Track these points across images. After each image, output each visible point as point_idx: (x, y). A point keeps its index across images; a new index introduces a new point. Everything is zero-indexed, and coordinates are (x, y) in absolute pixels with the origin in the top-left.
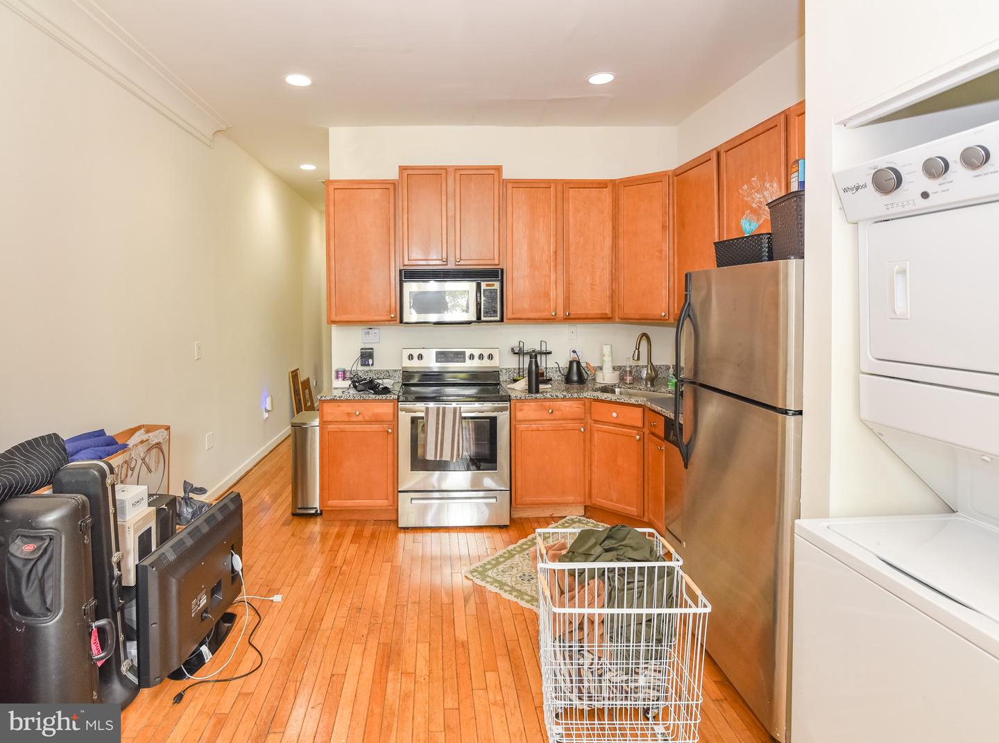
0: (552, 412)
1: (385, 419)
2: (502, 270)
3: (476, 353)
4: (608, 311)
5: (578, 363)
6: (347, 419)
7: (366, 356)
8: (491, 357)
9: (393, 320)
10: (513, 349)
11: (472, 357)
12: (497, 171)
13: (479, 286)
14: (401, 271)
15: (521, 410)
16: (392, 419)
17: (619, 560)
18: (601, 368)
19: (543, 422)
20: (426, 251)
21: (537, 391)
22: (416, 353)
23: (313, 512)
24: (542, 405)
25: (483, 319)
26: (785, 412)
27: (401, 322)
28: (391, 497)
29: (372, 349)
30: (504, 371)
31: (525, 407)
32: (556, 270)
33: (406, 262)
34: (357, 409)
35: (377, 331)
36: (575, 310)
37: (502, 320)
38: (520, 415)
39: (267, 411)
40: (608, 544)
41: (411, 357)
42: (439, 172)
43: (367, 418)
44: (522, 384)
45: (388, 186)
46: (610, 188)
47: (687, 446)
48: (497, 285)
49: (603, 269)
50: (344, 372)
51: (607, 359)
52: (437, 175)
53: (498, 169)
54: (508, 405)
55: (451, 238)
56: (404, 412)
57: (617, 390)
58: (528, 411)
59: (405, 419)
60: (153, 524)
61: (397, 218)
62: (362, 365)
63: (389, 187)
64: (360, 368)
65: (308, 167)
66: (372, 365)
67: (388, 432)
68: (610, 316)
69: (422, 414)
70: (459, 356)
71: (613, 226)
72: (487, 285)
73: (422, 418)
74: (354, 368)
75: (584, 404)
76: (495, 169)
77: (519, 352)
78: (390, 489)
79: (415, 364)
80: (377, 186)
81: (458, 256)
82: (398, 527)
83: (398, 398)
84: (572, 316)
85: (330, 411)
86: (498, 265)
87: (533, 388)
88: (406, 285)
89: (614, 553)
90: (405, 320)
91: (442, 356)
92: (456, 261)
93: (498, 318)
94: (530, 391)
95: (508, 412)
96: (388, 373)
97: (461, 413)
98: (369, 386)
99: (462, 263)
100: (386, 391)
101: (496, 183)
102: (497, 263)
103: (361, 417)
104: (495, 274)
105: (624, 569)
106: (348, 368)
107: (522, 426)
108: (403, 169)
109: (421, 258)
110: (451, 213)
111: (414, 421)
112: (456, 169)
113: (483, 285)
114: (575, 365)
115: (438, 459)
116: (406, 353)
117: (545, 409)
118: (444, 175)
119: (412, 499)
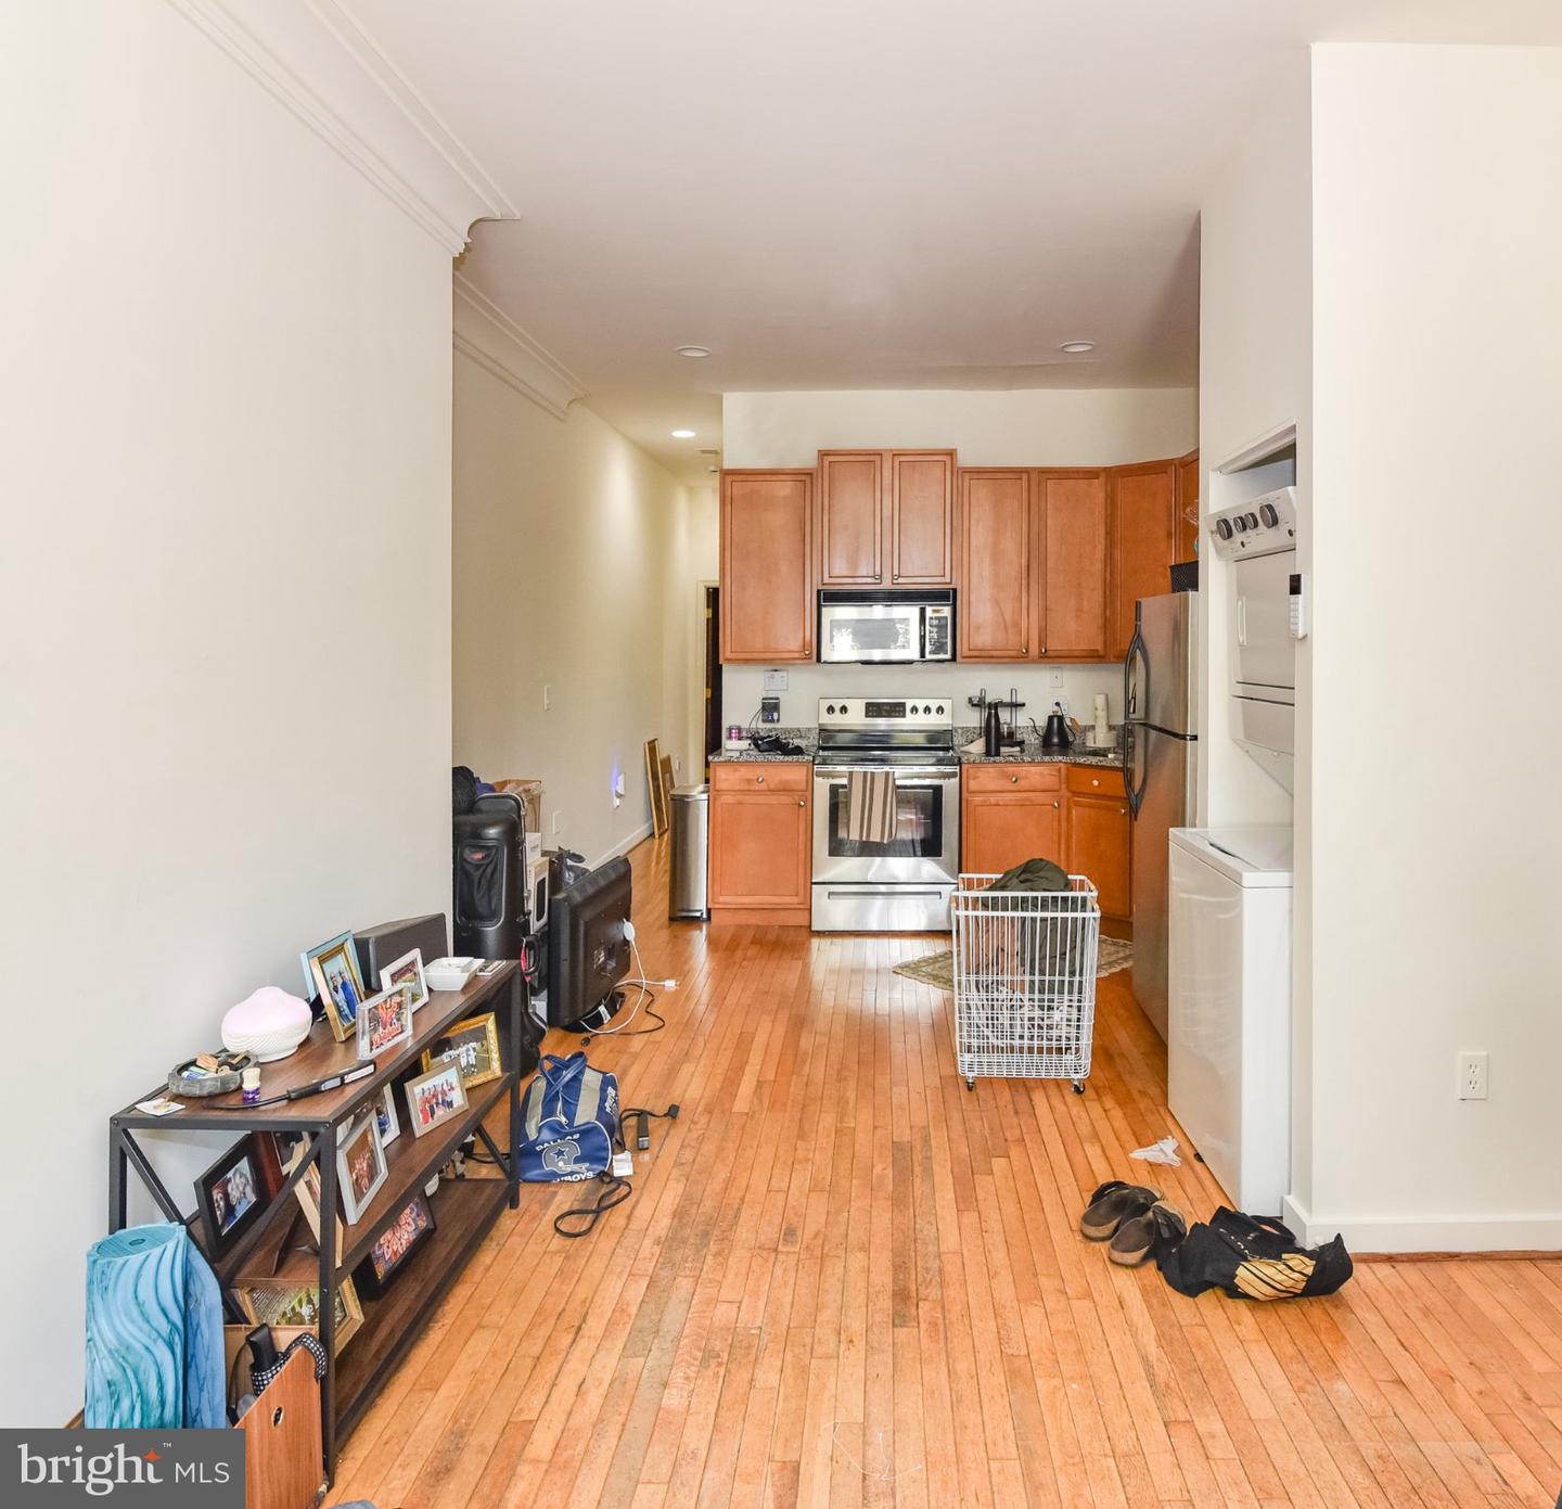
0: (1016, 780)
1: (795, 787)
2: (955, 590)
3: (921, 704)
4: (1099, 647)
5: (1061, 719)
6: (747, 787)
7: (770, 708)
8: (940, 710)
9: (808, 657)
10: (970, 699)
11: (914, 709)
12: (949, 457)
13: (923, 611)
14: (819, 591)
15: (975, 778)
16: (805, 788)
17: (1032, 890)
18: (1093, 727)
19: (1005, 794)
20: (853, 562)
21: (998, 754)
22: (837, 705)
23: (698, 914)
24: (1003, 772)
25: (928, 657)
26: (1184, 737)
27: (819, 660)
28: (802, 892)
29: (777, 699)
30: (960, 731)
31: (980, 774)
32: (1028, 589)
33: (826, 580)
34: (761, 772)
35: (784, 674)
36: (1054, 645)
37: (954, 659)
38: (973, 785)
39: (619, 796)
40: (1023, 877)
41: (831, 709)
42: (871, 458)
43: (772, 787)
44: (978, 747)
45: (803, 478)
46: (1102, 479)
47: (1136, 796)
48: (946, 611)
49: (1093, 590)
50: (739, 730)
51: (1102, 714)
52: (869, 460)
53: (951, 454)
54: (958, 771)
55: (887, 546)
56: (820, 779)
57: (1111, 756)
58: (987, 778)
59: (822, 787)
60: (546, 875)
61: (814, 520)
62: (764, 721)
63: (805, 478)
64: (761, 725)
65: (683, 434)
66: (778, 720)
67: (800, 805)
68: (1101, 653)
69: (844, 781)
70: (897, 710)
71: (1106, 530)
72: (935, 611)
73: (844, 786)
74: (753, 726)
75: (1059, 770)
76: (947, 454)
77: (978, 704)
78: (801, 881)
79: (835, 720)
80: (788, 478)
81: (896, 572)
82: (811, 931)
83: (813, 761)
84: (1050, 653)
85: (724, 777)
86: (951, 583)
87: (991, 751)
88: (824, 610)
89: (1028, 884)
90: (823, 658)
91: (874, 710)
92: (893, 579)
93: (948, 656)
94: (988, 753)
95: (958, 778)
96: (799, 733)
97: (894, 780)
98: (775, 746)
99: (901, 580)
100: (798, 751)
101: (948, 474)
102: (949, 581)
103: (764, 784)
104: (946, 596)
105: (1037, 898)
106: (745, 725)
107: (978, 799)
108: (823, 454)
109: (845, 574)
110: (887, 512)
111: (834, 789)
112: (894, 455)
113: (929, 612)
114: (1055, 720)
115: (864, 839)
116: (825, 704)
117: (1007, 776)
118: (878, 463)
119: (829, 894)
